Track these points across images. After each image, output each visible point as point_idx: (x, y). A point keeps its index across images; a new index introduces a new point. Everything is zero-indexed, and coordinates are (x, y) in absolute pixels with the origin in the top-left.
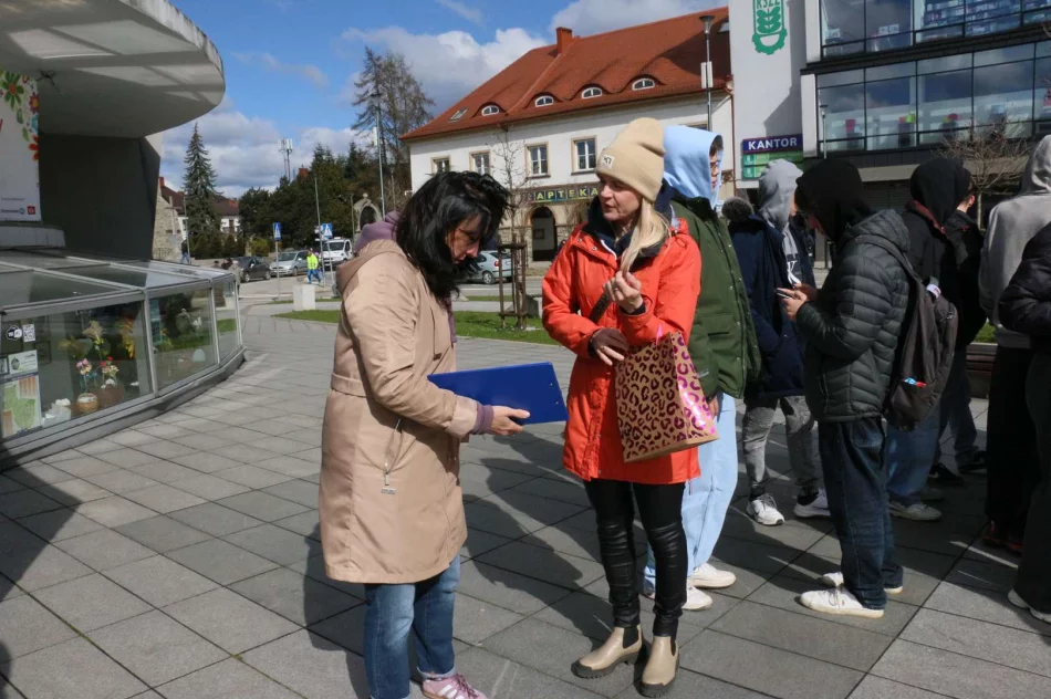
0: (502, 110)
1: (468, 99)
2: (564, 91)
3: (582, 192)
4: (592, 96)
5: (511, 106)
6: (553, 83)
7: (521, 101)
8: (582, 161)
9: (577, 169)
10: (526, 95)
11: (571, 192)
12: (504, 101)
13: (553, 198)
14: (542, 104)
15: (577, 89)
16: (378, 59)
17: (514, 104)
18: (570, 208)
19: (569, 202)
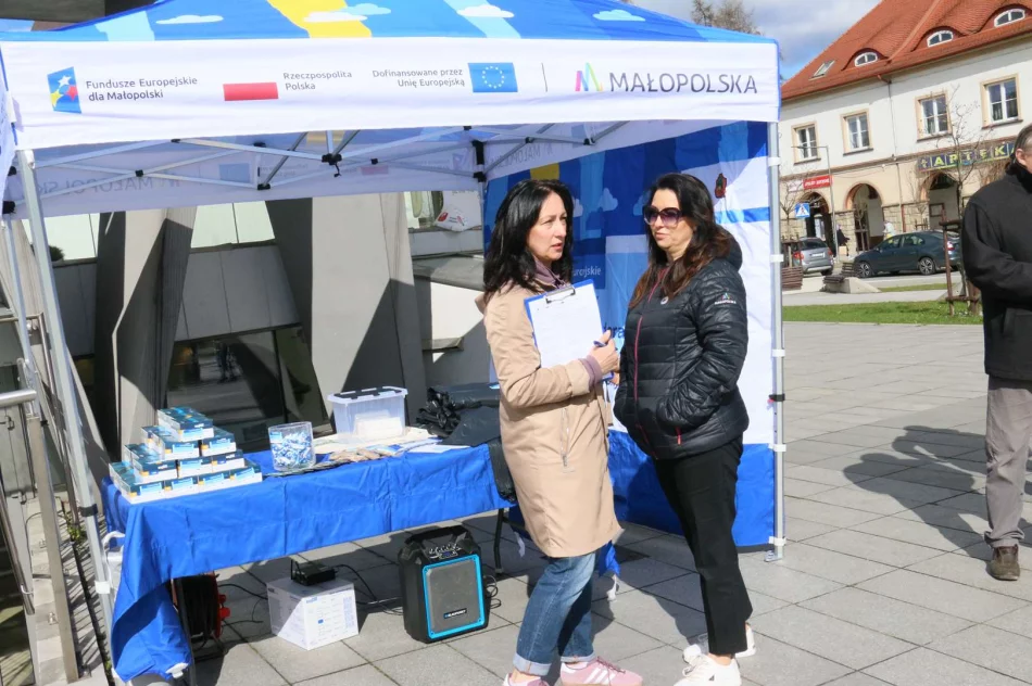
0: (881, 57)
1: (833, 48)
2: (966, 20)
3: (999, 151)
4: (1011, 21)
5: (895, 49)
6: (950, 13)
7: (908, 40)
8: (997, 108)
9: (990, 121)
10: (915, 31)
11: (982, 153)
12: (883, 45)
13: (957, 162)
14: (938, 42)
15: (986, 15)
16: (708, 9)
17: (896, 47)
18: (986, 171)
19: (986, 164)
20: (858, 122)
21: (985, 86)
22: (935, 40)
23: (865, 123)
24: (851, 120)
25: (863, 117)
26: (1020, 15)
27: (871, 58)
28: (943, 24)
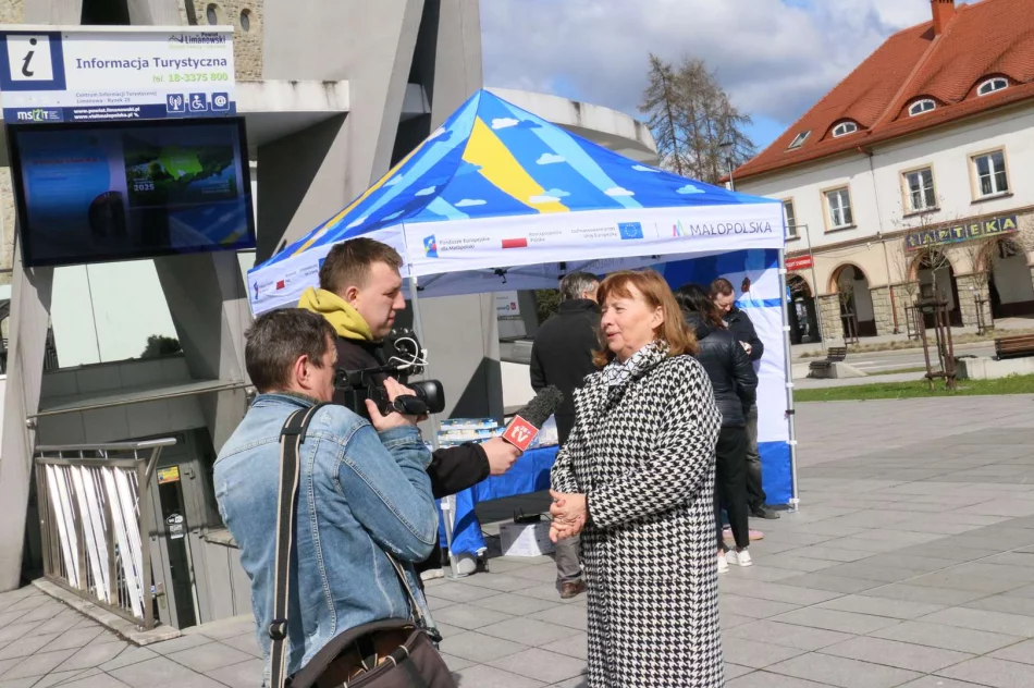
0: (861, 127)
1: (808, 116)
2: (948, 88)
3: (990, 226)
4: (994, 91)
5: (875, 119)
6: (932, 79)
7: (888, 110)
8: (985, 181)
9: (979, 195)
10: (893, 102)
11: (973, 228)
12: (862, 115)
13: (947, 238)
14: (920, 111)
15: (969, 85)
16: (667, 69)
17: (878, 116)
18: (976, 249)
19: (973, 242)
20: (839, 197)
21: (972, 158)
22: (918, 109)
23: (846, 199)
24: (831, 195)
25: (844, 191)
26: (1003, 84)
27: (850, 128)
28: (924, 92)
